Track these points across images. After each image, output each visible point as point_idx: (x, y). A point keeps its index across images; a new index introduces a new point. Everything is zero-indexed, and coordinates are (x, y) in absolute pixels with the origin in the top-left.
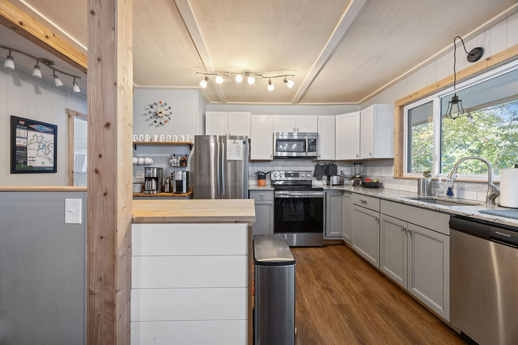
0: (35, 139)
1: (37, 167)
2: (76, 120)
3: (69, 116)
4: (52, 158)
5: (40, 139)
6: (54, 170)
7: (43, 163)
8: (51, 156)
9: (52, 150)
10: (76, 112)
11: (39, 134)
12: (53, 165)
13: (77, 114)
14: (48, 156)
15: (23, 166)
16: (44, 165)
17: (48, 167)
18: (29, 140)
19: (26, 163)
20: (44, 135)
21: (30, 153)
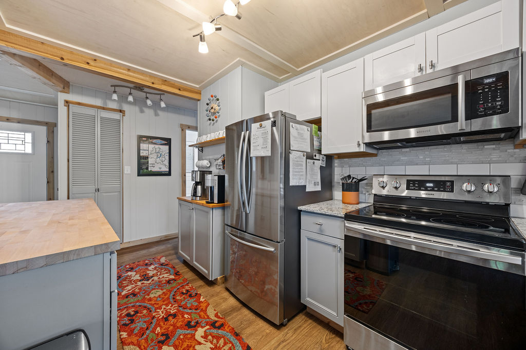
0: (154, 150)
1: (155, 172)
2: (188, 132)
3: (182, 130)
4: (168, 164)
5: (158, 150)
6: (169, 174)
7: (160, 168)
8: (167, 163)
9: (167, 158)
10: (187, 125)
11: (157, 146)
12: (168, 170)
13: (189, 127)
14: (164, 163)
15: (145, 170)
16: (162, 170)
17: (164, 172)
18: (150, 152)
19: (147, 168)
20: (161, 146)
21: (150, 161)
